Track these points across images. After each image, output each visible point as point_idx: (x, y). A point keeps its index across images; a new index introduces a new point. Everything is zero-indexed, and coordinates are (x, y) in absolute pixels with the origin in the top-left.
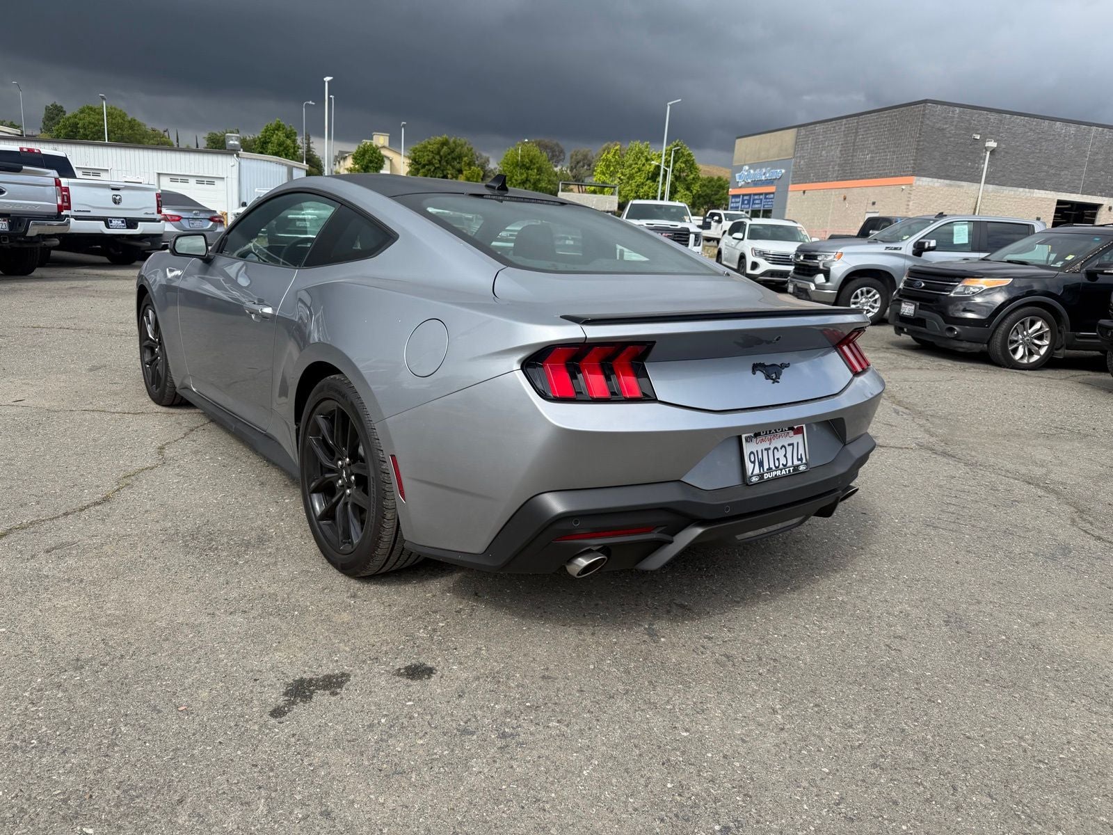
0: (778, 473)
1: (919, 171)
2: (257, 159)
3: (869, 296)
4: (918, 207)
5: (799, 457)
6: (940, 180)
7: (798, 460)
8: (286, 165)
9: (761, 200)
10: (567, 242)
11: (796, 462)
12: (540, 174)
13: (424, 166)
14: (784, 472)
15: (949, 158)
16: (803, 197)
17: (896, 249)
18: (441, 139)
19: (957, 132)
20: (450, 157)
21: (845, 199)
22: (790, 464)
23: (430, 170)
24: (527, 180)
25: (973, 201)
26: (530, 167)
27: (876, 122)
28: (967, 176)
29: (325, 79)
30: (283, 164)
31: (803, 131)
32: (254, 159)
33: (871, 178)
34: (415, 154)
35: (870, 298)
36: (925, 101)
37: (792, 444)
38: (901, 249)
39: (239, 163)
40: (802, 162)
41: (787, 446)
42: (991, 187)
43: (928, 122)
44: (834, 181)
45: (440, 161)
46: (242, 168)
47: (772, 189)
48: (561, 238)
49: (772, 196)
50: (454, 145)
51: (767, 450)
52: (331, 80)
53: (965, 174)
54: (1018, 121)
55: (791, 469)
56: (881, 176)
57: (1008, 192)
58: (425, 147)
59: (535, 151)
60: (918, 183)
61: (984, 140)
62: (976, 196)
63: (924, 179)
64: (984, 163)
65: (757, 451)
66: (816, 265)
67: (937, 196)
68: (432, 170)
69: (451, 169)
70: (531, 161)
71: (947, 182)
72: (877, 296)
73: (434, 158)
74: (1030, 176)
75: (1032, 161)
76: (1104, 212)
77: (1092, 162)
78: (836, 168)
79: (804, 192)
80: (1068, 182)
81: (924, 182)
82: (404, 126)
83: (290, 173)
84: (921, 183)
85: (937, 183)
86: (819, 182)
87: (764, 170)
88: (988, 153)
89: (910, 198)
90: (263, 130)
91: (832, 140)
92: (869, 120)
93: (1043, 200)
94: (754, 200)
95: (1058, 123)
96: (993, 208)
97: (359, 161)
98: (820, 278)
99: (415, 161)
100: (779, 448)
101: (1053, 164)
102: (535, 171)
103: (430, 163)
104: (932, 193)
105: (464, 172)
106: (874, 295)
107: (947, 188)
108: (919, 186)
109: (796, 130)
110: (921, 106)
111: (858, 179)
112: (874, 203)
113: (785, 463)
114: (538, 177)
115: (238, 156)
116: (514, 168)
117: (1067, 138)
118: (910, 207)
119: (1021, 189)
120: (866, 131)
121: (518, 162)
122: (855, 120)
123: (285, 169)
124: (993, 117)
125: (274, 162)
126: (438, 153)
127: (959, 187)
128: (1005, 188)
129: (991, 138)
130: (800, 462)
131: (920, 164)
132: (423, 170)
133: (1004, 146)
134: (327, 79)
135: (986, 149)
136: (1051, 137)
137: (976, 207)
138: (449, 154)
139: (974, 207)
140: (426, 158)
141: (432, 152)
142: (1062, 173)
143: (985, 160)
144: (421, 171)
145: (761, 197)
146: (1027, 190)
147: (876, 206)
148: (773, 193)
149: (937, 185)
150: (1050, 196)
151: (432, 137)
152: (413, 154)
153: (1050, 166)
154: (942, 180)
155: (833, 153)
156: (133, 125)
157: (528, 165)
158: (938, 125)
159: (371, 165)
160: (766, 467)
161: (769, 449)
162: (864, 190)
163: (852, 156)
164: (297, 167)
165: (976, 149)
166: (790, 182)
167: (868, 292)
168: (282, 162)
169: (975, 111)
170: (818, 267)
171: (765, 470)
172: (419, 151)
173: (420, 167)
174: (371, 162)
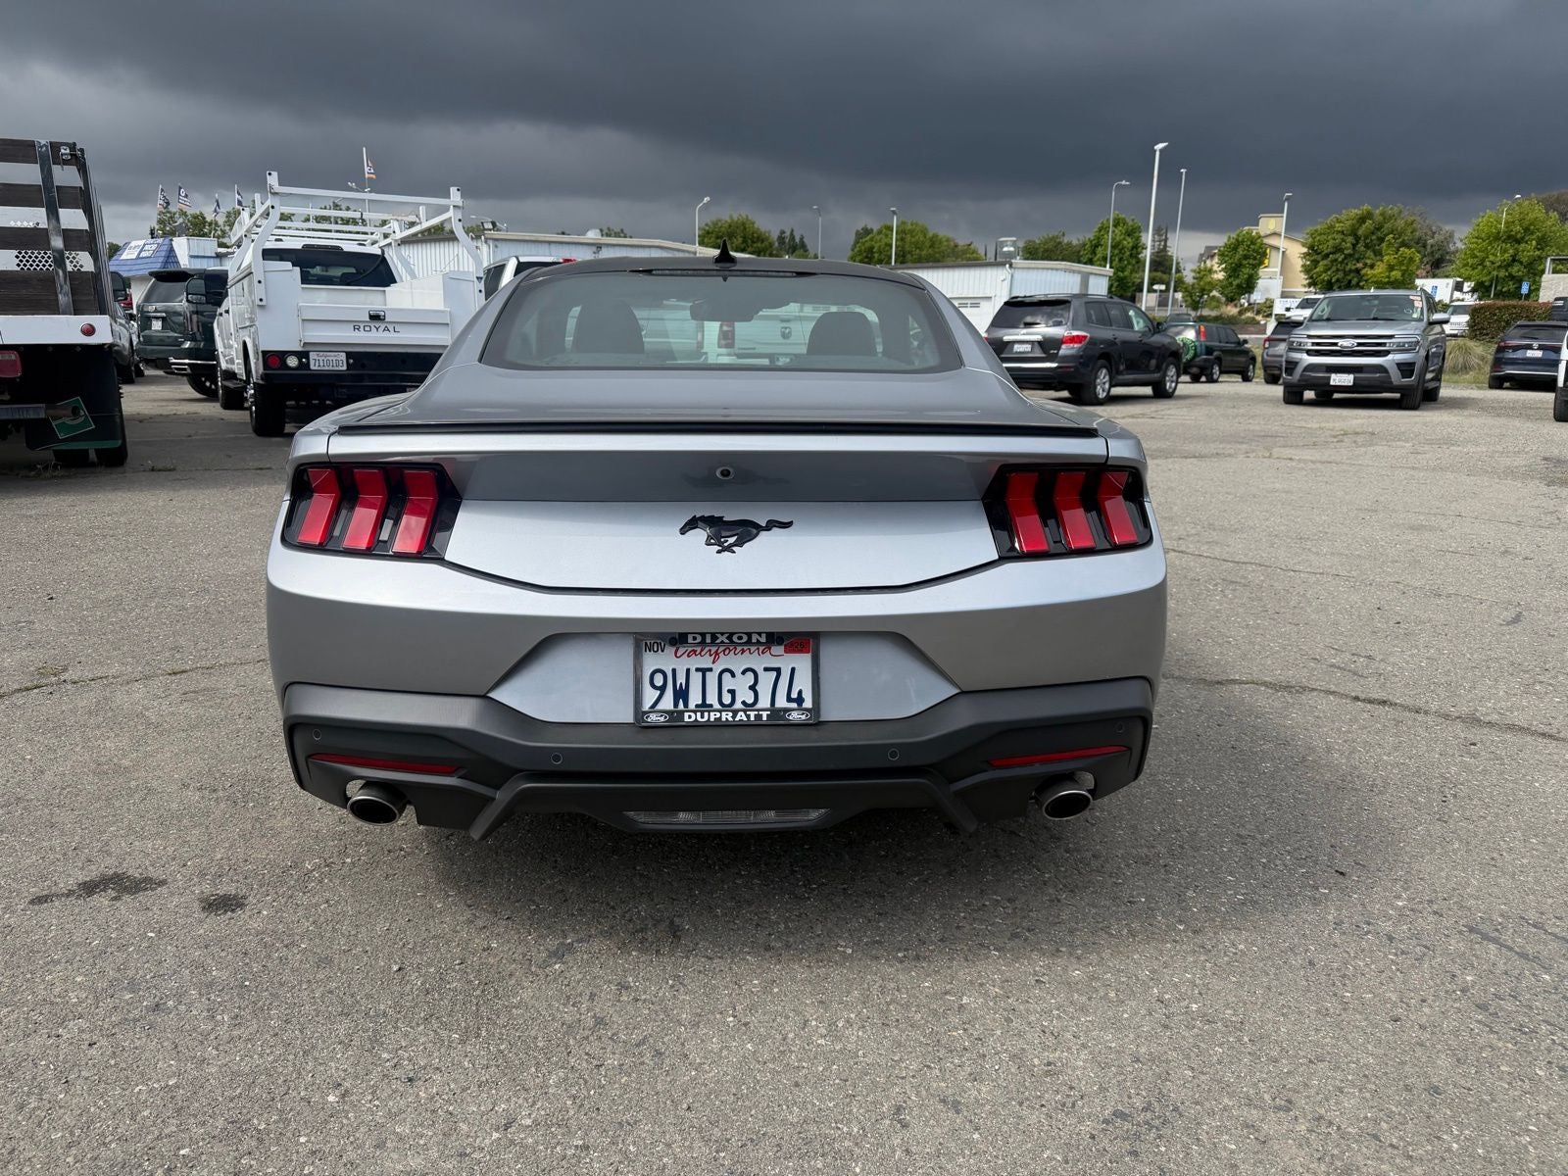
0: (727, 716)
2: (1038, 268)
5: (794, 695)
7: (789, 699)
8: (1079, 272)
10: (1530, 354)
11: (781, 702)
12: (1542, 249)
13: (1327, 256)
14: (741, 716)
18: (1359, 212)
20: (1374, 237)
22: (764, 702)
23: (1336, 260)
24: (1514, 260)
26: (1523, 238)
29: (1156, 147)
30: (1074, 272)
32: (1034, 268)
34: (1314, 238)
37: (778, 671)
39: (1012, 276)
41: (760, 672)
45: (1354, 246)
46: (1015, 282)
48: (1516, 348)
50: (1381, 218)
51: (704, 671)
52: (1165, 148)
55: (764, 715)
58: (1331, 227)
59: (1538, 212)
65: (674, 671)
68: (1340, 259)
69: (1372, 256)
70: (1527, 230)
73: (1343, 240)
82: (1288, 199)
83: (1085, 283)
90: (1096, 230)
97: (1227, 259)
99: (1313, 250)
100: (738, 673)
102: (1534, 242)
103: (1338, 249)
105: (1386, 258)
113: (750, 701)
114: (1538, 253)
115: (1011, 266)
116: (1490, 243)
121: (1499, 233)
123: (1077, 278)
125: (1061, 269)
126: (1354, 233)
130: (794, 705)
132: (1325, 262)
134: (1161, 146)
138: (1373, 233)
140: (1331, 243)
141: (1343, 232)
144: (1321, 263)
151: (1344, 211)
152: (1310, 240)
156: (934, 242)
157: (1519, 236)
159: (1245, 262)
160: (695, 699)
161: (711, 670)
164: (1096, 274)
168: (1074, 268)
171: (692, 706)
172: (1321, 234)
173: (1319, 257)
174: (1246, 257)
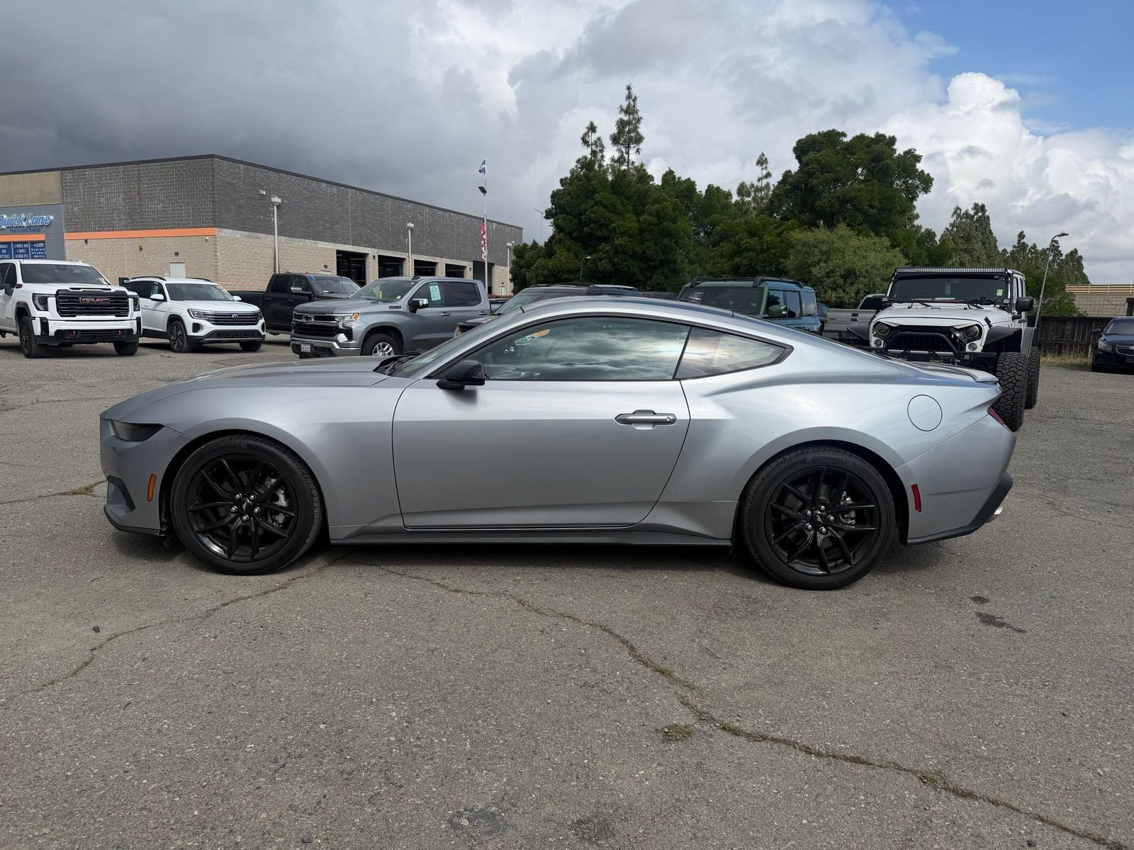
1: (218, 222)
3: (385, 349)
4: (225, 257)
6: (239, 232)
9: (27, 249)
15: (244, 211)
16: (86, 247)
17: (397, 307)
19: (246, 187)
21: (141, 249)
25: (271, 251)
27: (160, 172)
28: (262, 229)
31: (69, 175)
33: (168, 228)
35: (385, 351)
36: (212, 156)
38: (400, 307)
40: (75, 209)
42: (283, 238)
43: (218, 176)
44: (123, 230)
47: (41, 237)
49: (42, 245)
53: (261, 227)
54: (293, 180)
56: (179, 227)
57: (299, 243)
60: (221, 234)
61: (269, 196)
62: (273, 247)
63: (226, 230)
64: (274, 217)
66: (335, 325)
67: (241, 246)
71: (246, 233)
72: (391, 349)
74: (311, 229)
75: (311, 216)
76: (370, 260)
77: (354, 218)
78: (122, 216)
79: (86, 241)
80: (341, 235)
81: (226, 233)
84: (223, 234)
85: (238, 234)
86: (103, 230)
87: (23, 216)
88: (275, 208)
89: (216, 248)
91: (111, 186)
92: (152, 169)
93: (325, 250)
94: (16, 249)
95: (323, 184)
96: (289, 258)
98: (342, 338)
101: (327, 219)
104: (235, 244)
106: (388, 349)
107: (246, 240)
108: (223, 237)
109: (59, 172)
110: (208, 161)
111: (151, 229)
112: (177, 254)
117: (332, 197)
118: (219, 258)
119: (307, 241)
120: (151, 180)
122: (135, 167)
124: (273, 175)
127: (257, 238)
128: (294, 239)
129: (275, 194)
131: (219, 216)
133: (287, 202)
135: (273, 204)
136: (321, 196)
137: (275, 256)
139: (273, 257)
142: (335, 227)
143: (274, 214)
145: (26, 246)
146: (312, 241)
147: (180, 256)
148: (43, 242)
149: (238, 236)
150: (330, 247)
153: (325, 221)
154: (242, 232)
155: (114, 200)
158: (228, 180)
162: (163, 240)
163: (140, 205)
165: (265, 205)
166: (64, 230)
167: (384, 346)
169: (257, 169)
170: (337, 327)
